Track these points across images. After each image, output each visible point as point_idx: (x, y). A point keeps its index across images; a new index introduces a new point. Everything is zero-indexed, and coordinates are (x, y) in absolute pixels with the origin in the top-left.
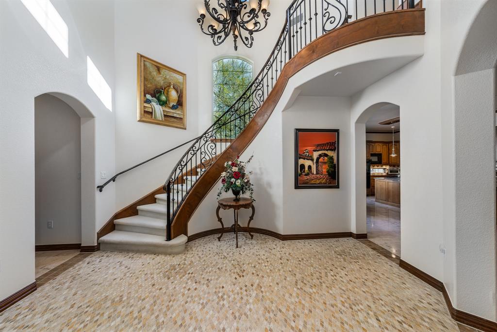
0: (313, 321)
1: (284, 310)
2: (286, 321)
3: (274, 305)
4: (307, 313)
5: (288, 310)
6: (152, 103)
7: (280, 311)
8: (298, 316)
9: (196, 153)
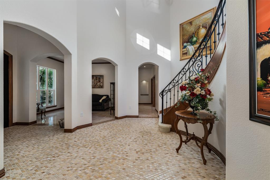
0: (84, 178)
1: (101, 166)
2: (94, 165)
3: (107, 163)
4: (91, 177)
5: (100, 168)
6: (187, 47)
7: (101, 164)
8: (92, 172)
9: (186, 73)
